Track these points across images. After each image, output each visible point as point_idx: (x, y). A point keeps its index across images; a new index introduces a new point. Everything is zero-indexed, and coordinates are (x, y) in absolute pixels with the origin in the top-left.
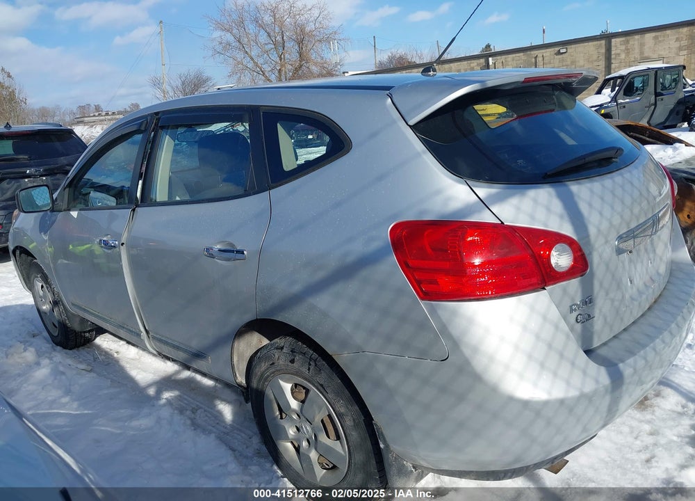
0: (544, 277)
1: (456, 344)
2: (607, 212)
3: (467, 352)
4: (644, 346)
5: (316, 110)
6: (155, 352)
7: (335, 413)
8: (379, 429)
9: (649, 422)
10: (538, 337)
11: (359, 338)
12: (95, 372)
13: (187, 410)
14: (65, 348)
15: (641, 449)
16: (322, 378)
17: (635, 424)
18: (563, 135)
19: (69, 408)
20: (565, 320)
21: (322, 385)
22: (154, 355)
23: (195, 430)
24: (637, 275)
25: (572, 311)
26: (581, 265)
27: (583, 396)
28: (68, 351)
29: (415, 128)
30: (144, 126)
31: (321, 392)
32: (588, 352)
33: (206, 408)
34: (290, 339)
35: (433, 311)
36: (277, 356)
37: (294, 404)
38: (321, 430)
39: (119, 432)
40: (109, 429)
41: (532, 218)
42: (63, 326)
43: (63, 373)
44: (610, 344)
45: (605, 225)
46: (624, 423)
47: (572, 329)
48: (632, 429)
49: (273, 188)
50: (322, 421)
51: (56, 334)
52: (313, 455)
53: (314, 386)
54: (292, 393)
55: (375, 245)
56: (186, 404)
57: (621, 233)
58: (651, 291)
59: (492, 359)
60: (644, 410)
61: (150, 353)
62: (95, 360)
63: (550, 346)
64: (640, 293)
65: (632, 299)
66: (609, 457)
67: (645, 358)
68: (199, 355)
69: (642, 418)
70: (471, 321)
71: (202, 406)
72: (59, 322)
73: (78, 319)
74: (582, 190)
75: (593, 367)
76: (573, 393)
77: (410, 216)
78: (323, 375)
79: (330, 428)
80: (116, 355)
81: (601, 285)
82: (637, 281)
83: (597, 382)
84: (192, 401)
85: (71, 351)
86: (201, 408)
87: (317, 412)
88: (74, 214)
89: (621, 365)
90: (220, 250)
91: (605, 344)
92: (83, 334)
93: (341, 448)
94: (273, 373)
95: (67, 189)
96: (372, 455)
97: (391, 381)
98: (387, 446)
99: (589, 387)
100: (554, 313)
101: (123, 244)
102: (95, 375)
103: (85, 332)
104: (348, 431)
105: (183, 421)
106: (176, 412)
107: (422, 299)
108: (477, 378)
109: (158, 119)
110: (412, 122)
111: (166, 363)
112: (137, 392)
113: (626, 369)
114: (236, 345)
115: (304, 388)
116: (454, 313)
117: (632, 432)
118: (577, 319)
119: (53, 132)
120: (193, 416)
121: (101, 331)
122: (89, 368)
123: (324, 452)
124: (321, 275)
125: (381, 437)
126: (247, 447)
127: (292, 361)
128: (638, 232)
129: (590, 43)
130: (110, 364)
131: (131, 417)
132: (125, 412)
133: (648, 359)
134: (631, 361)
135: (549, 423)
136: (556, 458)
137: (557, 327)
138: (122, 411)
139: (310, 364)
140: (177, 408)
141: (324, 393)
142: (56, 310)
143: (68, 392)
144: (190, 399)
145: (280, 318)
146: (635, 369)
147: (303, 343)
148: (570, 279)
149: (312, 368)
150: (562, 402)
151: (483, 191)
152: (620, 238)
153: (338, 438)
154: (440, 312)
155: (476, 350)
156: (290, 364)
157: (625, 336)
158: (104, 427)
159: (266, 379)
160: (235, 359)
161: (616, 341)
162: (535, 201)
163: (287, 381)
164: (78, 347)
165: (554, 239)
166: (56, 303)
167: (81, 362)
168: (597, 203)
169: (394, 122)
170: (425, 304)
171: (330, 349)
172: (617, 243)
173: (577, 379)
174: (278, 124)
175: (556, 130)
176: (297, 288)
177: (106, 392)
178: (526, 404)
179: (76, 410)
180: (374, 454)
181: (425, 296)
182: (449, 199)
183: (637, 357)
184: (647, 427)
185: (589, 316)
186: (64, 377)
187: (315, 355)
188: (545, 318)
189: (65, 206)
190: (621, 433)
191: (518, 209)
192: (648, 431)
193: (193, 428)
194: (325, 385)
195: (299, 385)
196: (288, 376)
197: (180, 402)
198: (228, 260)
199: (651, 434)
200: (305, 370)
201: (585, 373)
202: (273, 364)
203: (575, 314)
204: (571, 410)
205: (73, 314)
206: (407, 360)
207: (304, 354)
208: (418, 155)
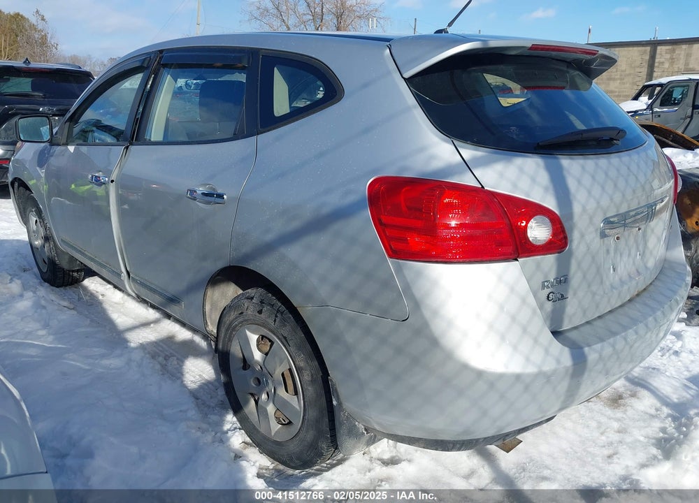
0: (519, 248)
1: (417, 305)
2: (596, 191)
3: (427, 314)
4: (614, 334)
5: (313, 56)
6: (134, 295)
7: (295, 367)
8: (333, 385)
9: (618, 420)
10: (501, 307)
11: (324, 291)
12: (76, 310)
13: (159, 356)
14: (52, 285)
15: (606, 444)
16: (285, 331)
17: (603, 420)
18: (572, 118)
19: (44, 340)
20: (535, 296)
21: (285, 338)
22: (134, 298)
23: (163, 374)
24: (622, 264)
25: (543, 287)
26: (559, 242)
27: (540, 374)
28: (54, 288)
29: (410, 81)
30: (146, 62)
31: (285, 346)
32: (556, 333)
33: (179, 357)
34: (261, 290)
35: (399, 270)
36: (246, 305)
37: (258, 356)
38: (280, 384)
39: (87, 368)
40: (78, 364)
41: (515, 186)
42: (52, 264)
43: (44, 307)
44: (582, 329)
45: (592, 205)
46: (593, 418)
47: (541, 307)
48: (600, 424)
49: (262, 133)
50: (283, 374)
51: (45, 271)
52: (271, 409)
53: (279, 339)
54: (258, 345)
55: (352, 198)
56: (161, 351)
57: (608, 216)
58: (634, 283)
59: (450, 324)
60: (616, 408)
61: (129, 295)
62: (80, 299)
63: (513, 319)
64: (622, 283)
65: (613, 287)
66: (571, 448)
67: (613, 346)
68: (173, 300)
69: (612, 415)
70: (435, 283)
71: (176, 355)
72: (49, 259)
73: (67, 257)
74: (572, 166)
75: (556, 346)
76: (531, 369)
77: (390, 172)
78: (288, 328)
79: (289, 382)
80: (100, 297)
81: (579, 265)
82: (621, 269)
83: (558, 361)
84: (167, 349)
85: (58, 289)
86: (174, 356)
87: (278, 366)
88: (71, 148)
89: (586, 349)
90: (203, 194)
91: (576, 328)
92: (71, 273)
93: (297, 403)
94: (241, 322)
95: (68, 124)
96: (325, 412)
97: (350, 337)
98: (340, 404)
99: (549, 366)
100: (523, 286)
101: (112, 181)
102: (76, 313)
103: (73, 271)
104: (305, 386)
105: (152, 365)
106: (147, 355)
107: (390, 256)
108: (434, 343)
109: (161, 58)
110: (407, 75)
111: (148, 310)
112: (114, 334)
113: (592, 354)
114: (209, 292)
115: (270, 341)
116: (419, 274)
117: (599, 427)
118: (548, 297)
119: (71, 72)
120: (165, 362)
121: (90, 273)
122: (72, 306)
123: (281, 406)
124: (295, 224)
125: (335, 394)
126: (211, 398)
127: (260, 312)
128: (630, 220)
129: (635, 48)
130: (93, 306)
131: (103, 356)
132: (97, 351)
133: (617, 347)
134: (598, 346)
135: (502, 397)
136: (507, 435)
137: (524, 301)
138: (95, 349)
139: (276, 316)
140: (149, 353)
141: (287, 346)
142: (47, 245)
143: (46, 326)
144: (164, 346)
145: (252, 266)
146: (600, 356)
147: (273, 295)
148: (546, 254)
149: (278, 320)
150: (518, 377)
151: (469, 152)
152: (607, 221)
153: (296, 393)
154: (406, 272)
155: (435, 313)
156: (258, 314)
157: (599, 323)
158: (75, 362)
159: (234, 329)
160: (208, 308)
161: (588, 326)
162: (521, 170)
163: (253, 332)
164: (66, 286)
165: (533, 210)
166: (47, 239)
167: (64, 299)
168: (587, 180)
169: (389, 73)
170: (391, 262)
171: (295, 301)
172: (602, 225)
173: (538, 356)
174: (275, 69)
175: (567, 113)
176: (269, 237)
177: (83, 330)
178: (480, 374)
179: (51, 343)
180: (328, 412)
181: (395, 253)
182: (432, 157)
183: (605, 343)
184: (616, 425)
185: (562, 296)
186: (44, 311)
187: (283, 308)
188: (512, 290)
189: (64, 141)
190: (588, 426)
191: (501, 175)
192: (616, 429)
193: (161, 373)
194: (289, 337)
195: (266, 338)
196: (255, 326)
197: (154, 348)
198: (208, 203)
199: (619, 432)
200: (271, 321)
201: (547, 351)
202: (242, 313)
203: (547, 291)
204: (527, 388)
205: (62, 251)
206: (368, 318)
207: (273, 305)
208: (409, 109)
